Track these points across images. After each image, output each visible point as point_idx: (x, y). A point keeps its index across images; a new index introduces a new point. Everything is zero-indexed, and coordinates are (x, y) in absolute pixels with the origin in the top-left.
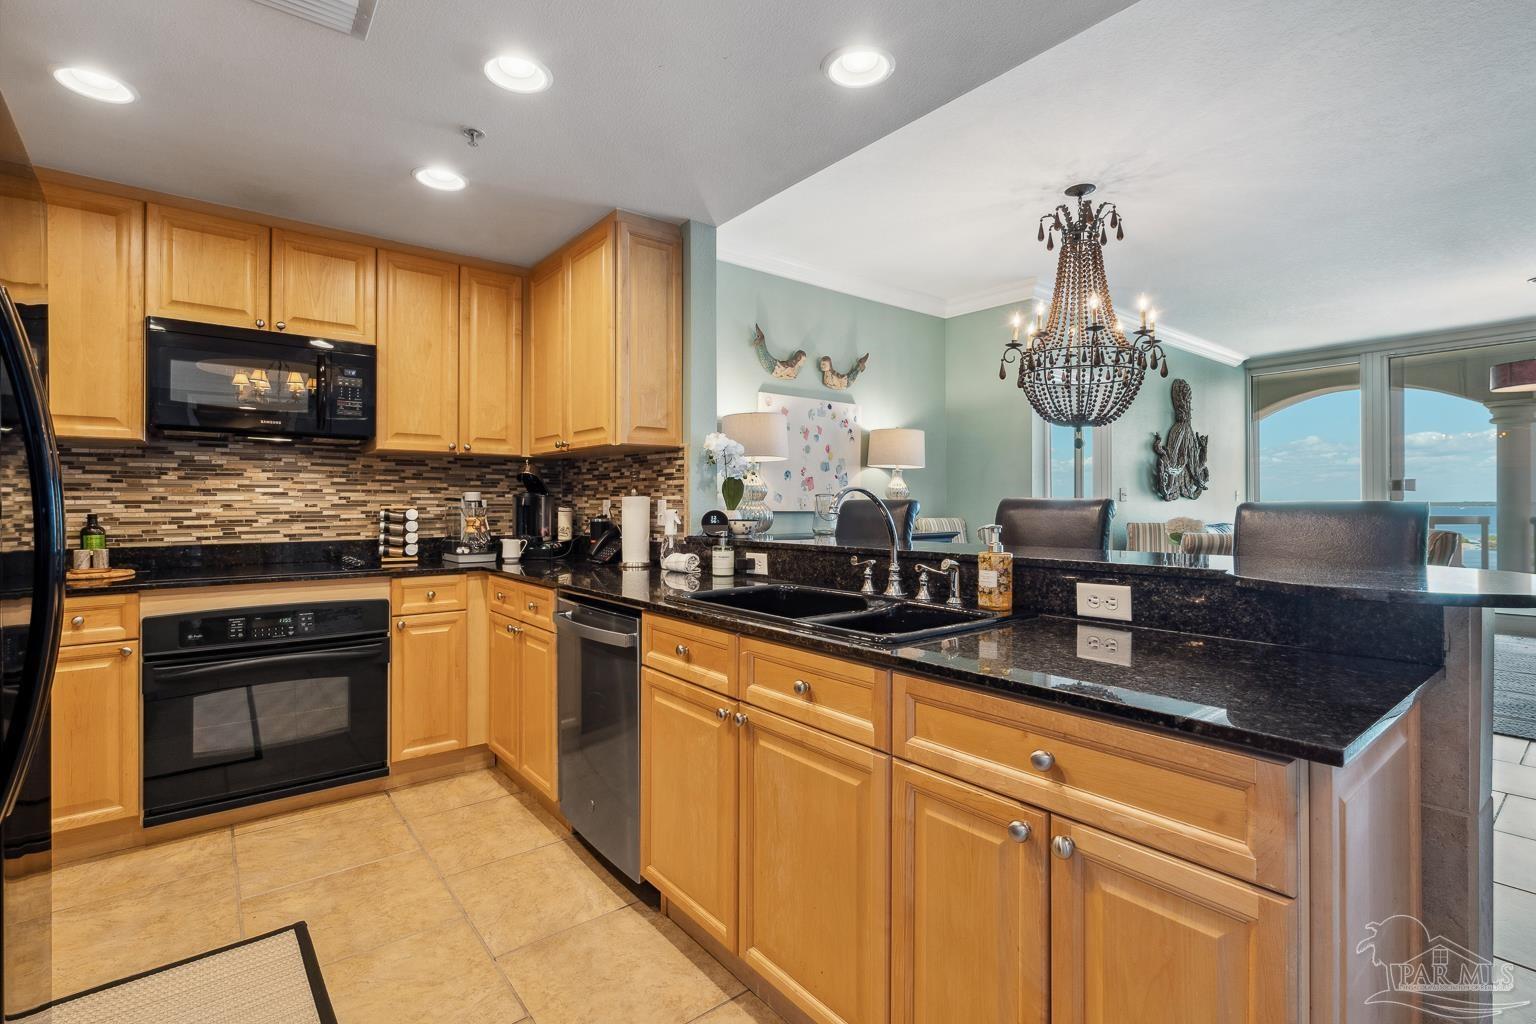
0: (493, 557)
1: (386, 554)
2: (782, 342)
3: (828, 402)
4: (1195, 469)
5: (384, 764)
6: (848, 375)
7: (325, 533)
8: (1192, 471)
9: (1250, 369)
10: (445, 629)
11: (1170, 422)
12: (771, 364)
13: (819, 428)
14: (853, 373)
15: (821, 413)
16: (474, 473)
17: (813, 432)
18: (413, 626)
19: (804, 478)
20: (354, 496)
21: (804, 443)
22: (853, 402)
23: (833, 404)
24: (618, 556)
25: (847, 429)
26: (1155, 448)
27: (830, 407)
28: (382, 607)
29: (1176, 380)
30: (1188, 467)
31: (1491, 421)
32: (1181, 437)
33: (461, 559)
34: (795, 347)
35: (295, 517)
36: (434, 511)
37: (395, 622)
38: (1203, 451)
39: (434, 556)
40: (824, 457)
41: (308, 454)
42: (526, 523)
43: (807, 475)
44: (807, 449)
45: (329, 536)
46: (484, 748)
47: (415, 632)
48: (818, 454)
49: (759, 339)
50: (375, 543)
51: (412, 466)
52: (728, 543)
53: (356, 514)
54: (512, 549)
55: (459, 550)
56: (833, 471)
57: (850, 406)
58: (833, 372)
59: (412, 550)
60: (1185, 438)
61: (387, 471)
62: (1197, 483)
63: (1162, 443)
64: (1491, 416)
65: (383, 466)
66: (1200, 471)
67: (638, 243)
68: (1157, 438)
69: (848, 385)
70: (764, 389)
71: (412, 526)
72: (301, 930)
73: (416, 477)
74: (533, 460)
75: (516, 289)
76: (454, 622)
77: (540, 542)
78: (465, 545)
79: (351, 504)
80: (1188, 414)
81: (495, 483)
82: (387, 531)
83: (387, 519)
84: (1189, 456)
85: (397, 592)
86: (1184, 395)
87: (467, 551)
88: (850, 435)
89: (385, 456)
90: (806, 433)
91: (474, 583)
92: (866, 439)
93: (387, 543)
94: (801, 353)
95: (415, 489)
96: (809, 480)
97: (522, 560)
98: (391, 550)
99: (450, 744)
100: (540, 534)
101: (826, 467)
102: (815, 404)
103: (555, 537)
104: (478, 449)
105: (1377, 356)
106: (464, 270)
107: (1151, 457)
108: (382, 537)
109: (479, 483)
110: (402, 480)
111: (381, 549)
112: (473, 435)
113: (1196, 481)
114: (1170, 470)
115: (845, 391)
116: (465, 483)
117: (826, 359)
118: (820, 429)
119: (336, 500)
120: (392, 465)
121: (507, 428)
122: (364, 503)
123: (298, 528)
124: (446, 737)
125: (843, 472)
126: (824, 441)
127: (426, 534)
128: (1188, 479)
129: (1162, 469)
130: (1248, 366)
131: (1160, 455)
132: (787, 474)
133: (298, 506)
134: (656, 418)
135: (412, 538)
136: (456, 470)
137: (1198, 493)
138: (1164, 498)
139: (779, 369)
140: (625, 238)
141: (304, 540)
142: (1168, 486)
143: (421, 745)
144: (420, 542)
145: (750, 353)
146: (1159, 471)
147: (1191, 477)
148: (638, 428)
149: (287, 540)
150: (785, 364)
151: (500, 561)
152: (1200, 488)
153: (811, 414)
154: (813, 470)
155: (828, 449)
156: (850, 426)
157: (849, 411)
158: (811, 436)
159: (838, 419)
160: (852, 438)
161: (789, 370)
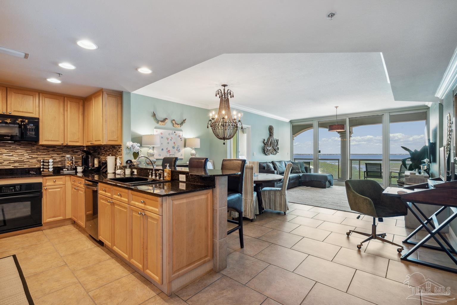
0: (74, 171)
1: (43, 171)
2: (161, 115)
3: (174, 131)
4: (275, 148)
5: (41, 223)
6: (180, 124)
7: (25, 166)
8: (274, 148)
9: (292, 123)
10: (59, 189)
11: (268, 136)
12: (158, 121)
14: (182, 124)
15: (172, 134)
16: (71, 150)
17: (170, 138)
18: (49, 189)
20: (34, 156)
21: (167, 141)
22: (182, 131)
23: (176, 131)
24: (107, 171)
25: (180, 138)
26: (264, 142)
27: (175, 132)
28: (41, 184)
29: (270, 126)
30: (273, 147)
31: (340, 137)
32: (271, 140)
33: (65, 172)
34: (165, 117)
35: (15, 162)
36: (58, 160)
37: (44, 188)
38: (277, 143)
39: (57, 171)
40: (173, 145)
41: (20, 145)
42: (85, 162)
43: (168, 149)
44: (168, 143)
45: (26, 166)
46: (70, 219)
47: (50, 190)
48: (171, 144)
49: (154, 115)
50: (40, 168)
51: (50, 148)
52: (129, 167)
53: (34, 161)
54: (80, 169)
55: (64, 170)
56: (176, 149)
57: (181, 132)
58: (176, 123)
59: (51, 170)
60: (272, 140)
61: (44, 149)
62: (276, 151)
63: (266, 141)
64: (340, 136)
65: (43, 148)
66: (276, 148)
67: (109, 96)
68: (264, 140)
69: (180, 127)
70: (156, 128)
71: (51, 164)
72: (14, 257)
73: (52, 151)
74: (87, 147)
75: (81, 103)
76: (62, 187)
77: (89, 167)
78: (66, 168)
79: (33, 158)
80: (273, 134)
81: (77, 152)
82: (43, 165)
83: (43, 162)
84: (273, 144)
85: (45, 180)
86: (272, 129)
87: (66, 170)
88: (181, 139)
89: (43, 146)
90: (168, 139)
91: (67, 178)
92: (185, 140)
93: (43, 168)
94: (166, 119)
95: (52, 154)
96: (169, 151)
97: (83, 172)
98: (44, 170)
99: (61, 218)
100: (89, 165)
101: (174, 148)
102: (170, 132)
103: (93, 166)
104: (70, 144)
105: (316, 121)
106: (66, 98)
107: (263, 145)
108: (42, 166)
109: (72, 152)
110: (49, 151)
111: (42, 170)
112: (69, 140)
113: (275, 150)
114: (267, 148)
115: (179, 128)
116: (67, 152)
117: (174, 120)
118: (172, 138)
119: (28, 157)
120: (46, 148)
121: (79, 139)
122: (37, 158)
123: (16, 164)
124: (60, 216)
125: (179, 149)
126: (173, 141)
127: (56, 166)
128: (273, 150)
129: (265, 148)
130: (291, 122)
131: (265, 144)
132: (162, 149)
133: (17, 159)
134: (115, 138)
135: (51, 167)
136: (65, 149)
137: (276, 153)
138: (266, 155)
139: (160, 123)
140: (105, 95)
141: (18, 167)
142: (267, 152)
143: (52, 218)
144: (53, 168)
145: (152, 119)
146: (264, 148)
147: (274, 149)
148: (109, 140)
149: (13, 168)
150: (162, 121)
151: (76, 172)
152: (277, 152)
153: (169, 134)
154: (170, 148)
155: (174, 143)
156: (181, 137)
157: (180, 133)
158: (169, 140)
159: (177, 135)
160: (181, 140)
161: (163, 123)
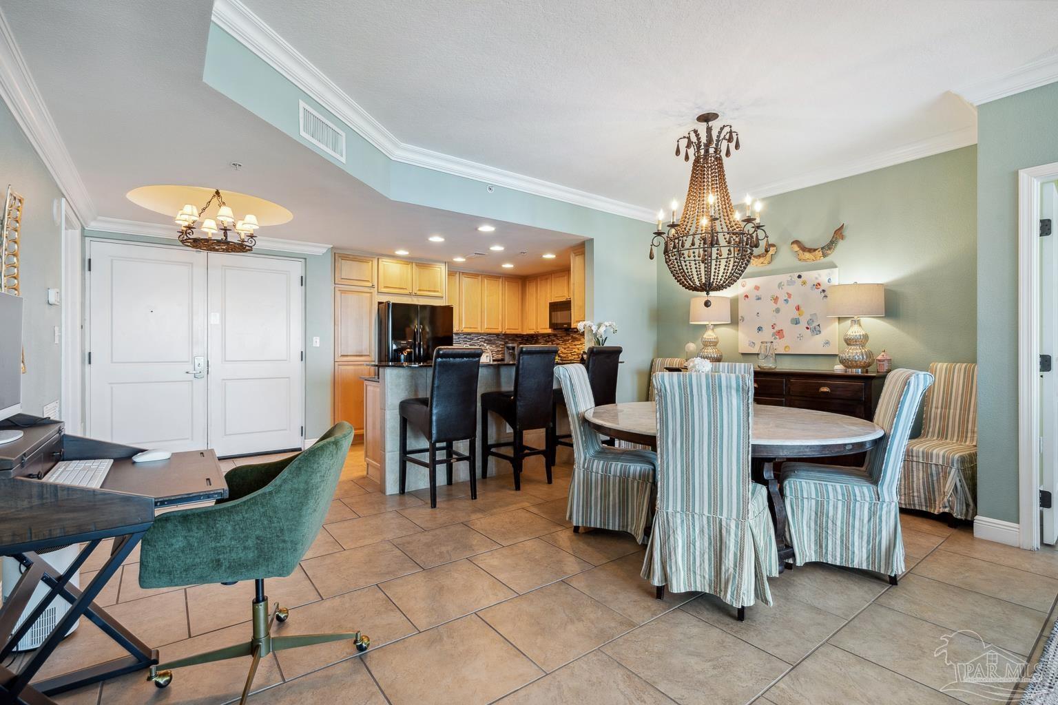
3: (797, 274)
6: (822, 248)
13: (788, 293)
14: (831, 245)
15: (791, 283)
17: (783, 297)
19: (775, 331)
21: (774, 306)
23: (803, 274)
25: (820, 290)
27: (800, 277)
40: (795, 314)
43: (777, 329)
44: (778, 311)
48: (789, 312)
56: (803, 324)
57: (826, 272)
58: (804, 250)
69: (824, 255)
88: (823, 294)
90: (776, 300)
96: (780, 332)
101: (797, 321)
102: (784, 278)
115: (820, 260)
118: (789, 295)
125: (815, 324)
126: (794, 302)
132: (760, 329)
139: (753, 262)
150: (758, 257)
153: (780, 285)
154: (784, 324)
155: (798, 308)
156: (822, 288)
157: (823, 276)
158: (781, 301)
159: (809, 284)
160: (826, 296)
161: (762, 260)
